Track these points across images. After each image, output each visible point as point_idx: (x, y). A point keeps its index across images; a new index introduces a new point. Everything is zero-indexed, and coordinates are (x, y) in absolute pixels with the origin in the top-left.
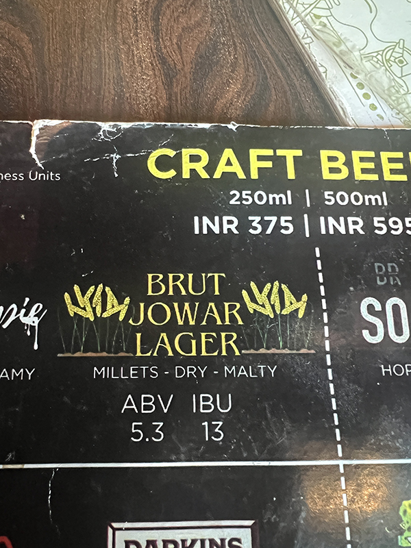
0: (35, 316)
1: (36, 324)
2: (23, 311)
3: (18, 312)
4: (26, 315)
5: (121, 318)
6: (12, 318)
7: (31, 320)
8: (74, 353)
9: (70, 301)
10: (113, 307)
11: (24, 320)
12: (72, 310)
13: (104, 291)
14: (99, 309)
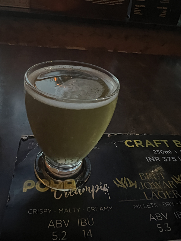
0: (106, 188)
1: (107, 191)
2: (101, 187)
3: (99, 187)
4: (102, 188)
5: (136, 187)
6: (98, 189)
7: (105, 189)
8: (124, 200)
9: (116, 183)
10: (132, 184)
11: (102, 189)
12: (118, 186)
13: (126, 180)
14: (127, 185)
